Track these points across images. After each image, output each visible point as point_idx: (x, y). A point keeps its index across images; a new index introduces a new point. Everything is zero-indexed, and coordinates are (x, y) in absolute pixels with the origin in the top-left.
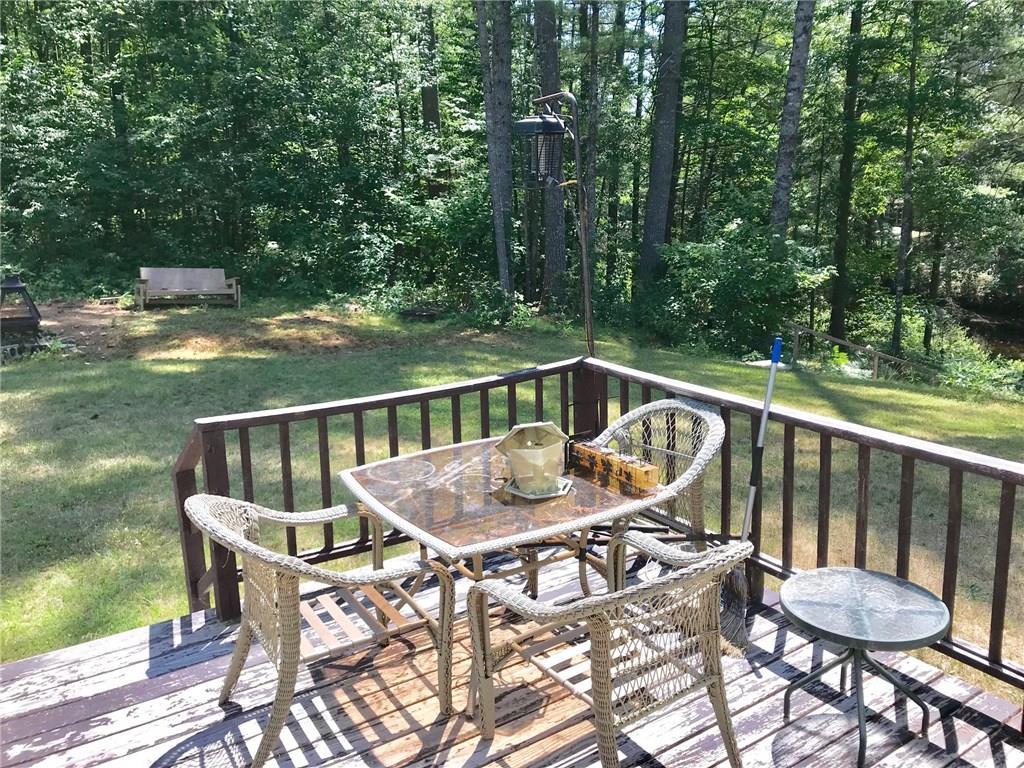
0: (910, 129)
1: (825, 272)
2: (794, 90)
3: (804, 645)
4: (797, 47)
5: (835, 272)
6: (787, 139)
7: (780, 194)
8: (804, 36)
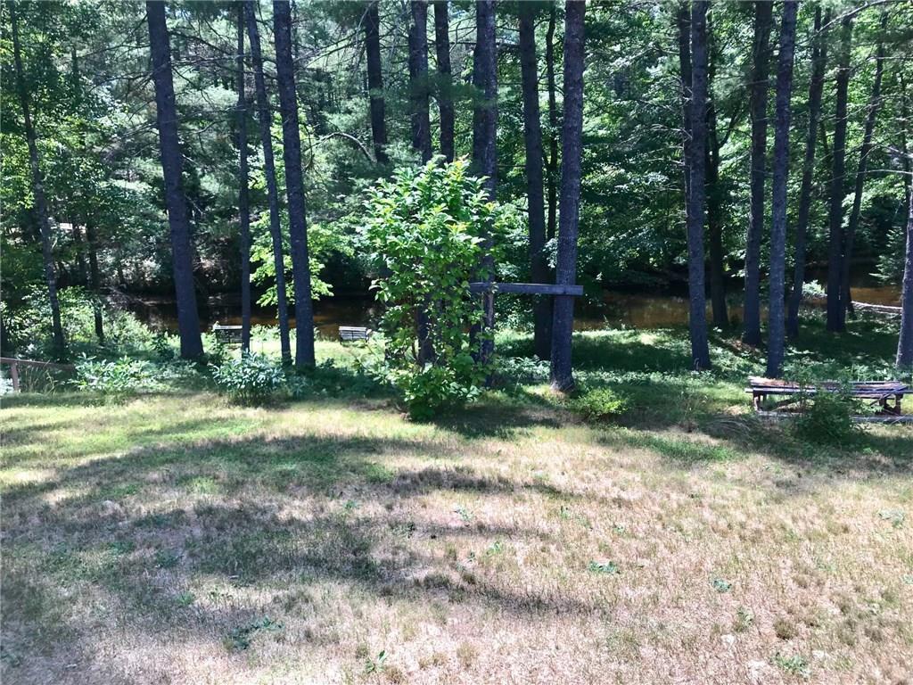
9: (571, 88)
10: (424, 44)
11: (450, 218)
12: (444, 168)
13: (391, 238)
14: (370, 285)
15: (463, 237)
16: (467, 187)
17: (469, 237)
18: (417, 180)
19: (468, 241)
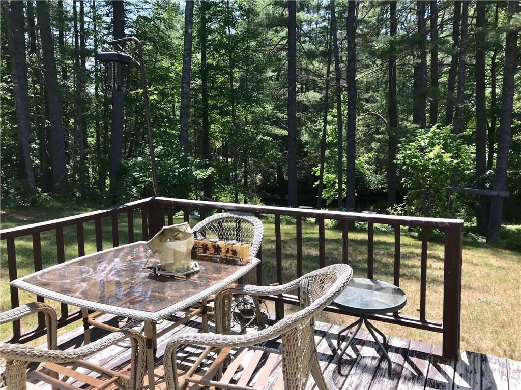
0: (233, 108)
1: (209, 170)
2: (186, 83)
3: (322, 340)
4: (185, 63)
5: (213, 170)
6: (184, 106)
7: (183, 133)
8: (188, 58)
9: (507, 89)
10: (425, 71)
11: (443, 151)
12: (440, 129)
13: (414, 160)
14: (402, 180)
15: (449, 160)
16: (451, 138)
17: (453, 160)
18: (427, 134)
19: (452, 161)
